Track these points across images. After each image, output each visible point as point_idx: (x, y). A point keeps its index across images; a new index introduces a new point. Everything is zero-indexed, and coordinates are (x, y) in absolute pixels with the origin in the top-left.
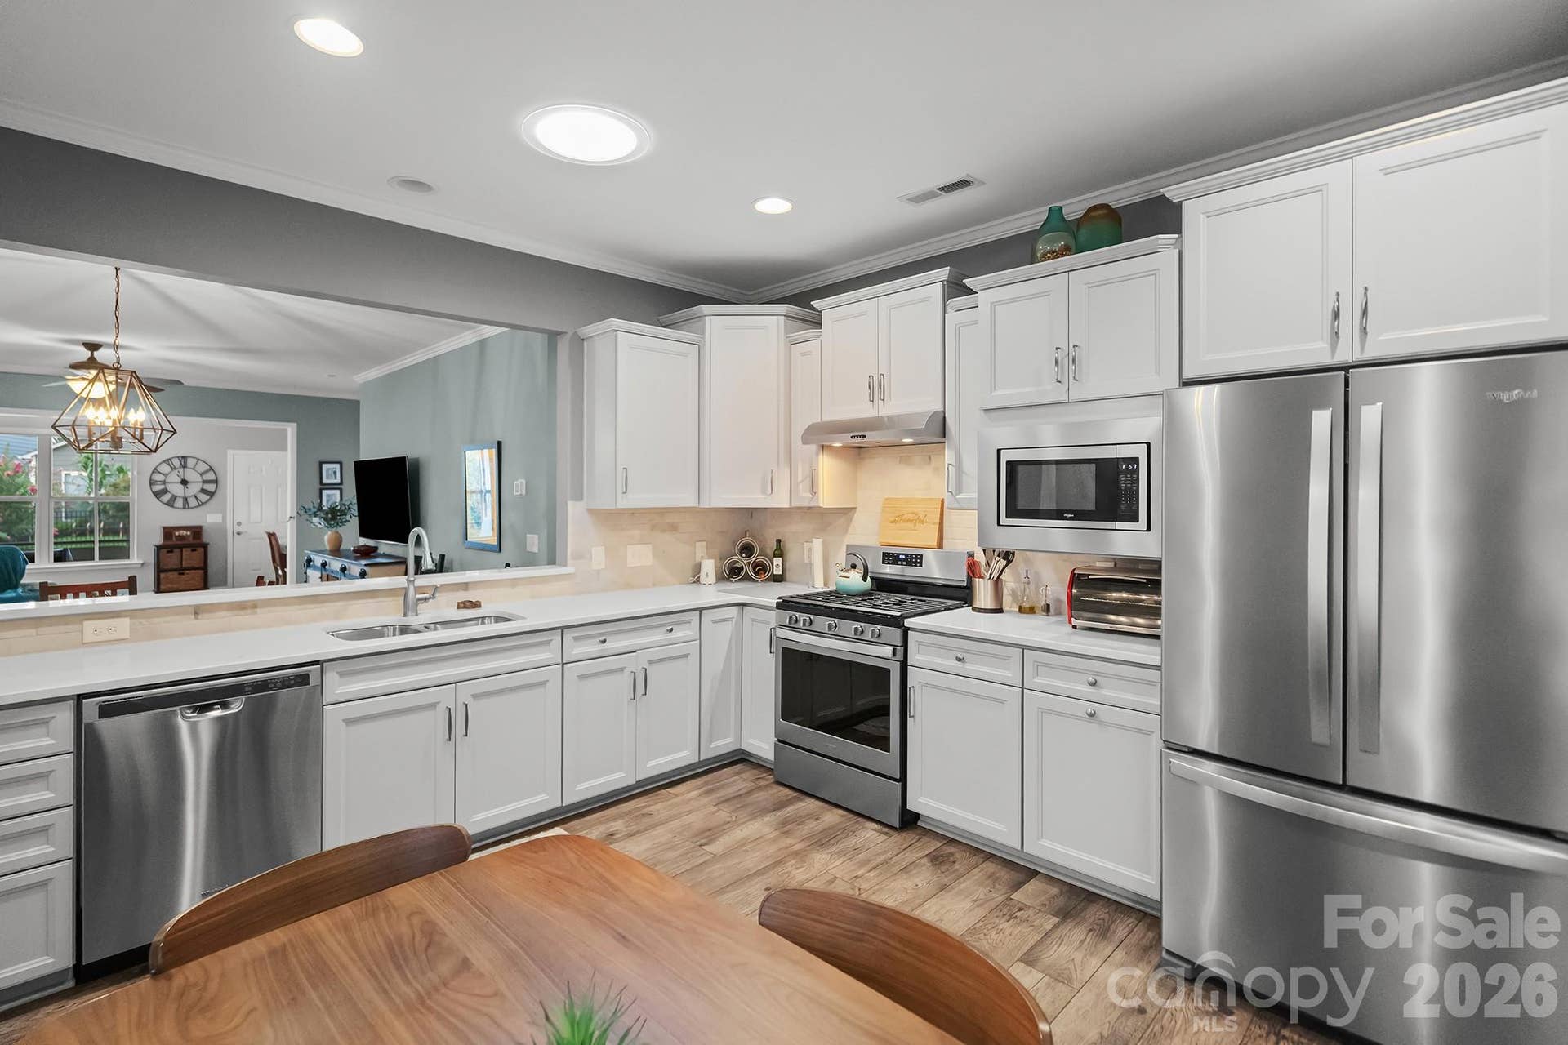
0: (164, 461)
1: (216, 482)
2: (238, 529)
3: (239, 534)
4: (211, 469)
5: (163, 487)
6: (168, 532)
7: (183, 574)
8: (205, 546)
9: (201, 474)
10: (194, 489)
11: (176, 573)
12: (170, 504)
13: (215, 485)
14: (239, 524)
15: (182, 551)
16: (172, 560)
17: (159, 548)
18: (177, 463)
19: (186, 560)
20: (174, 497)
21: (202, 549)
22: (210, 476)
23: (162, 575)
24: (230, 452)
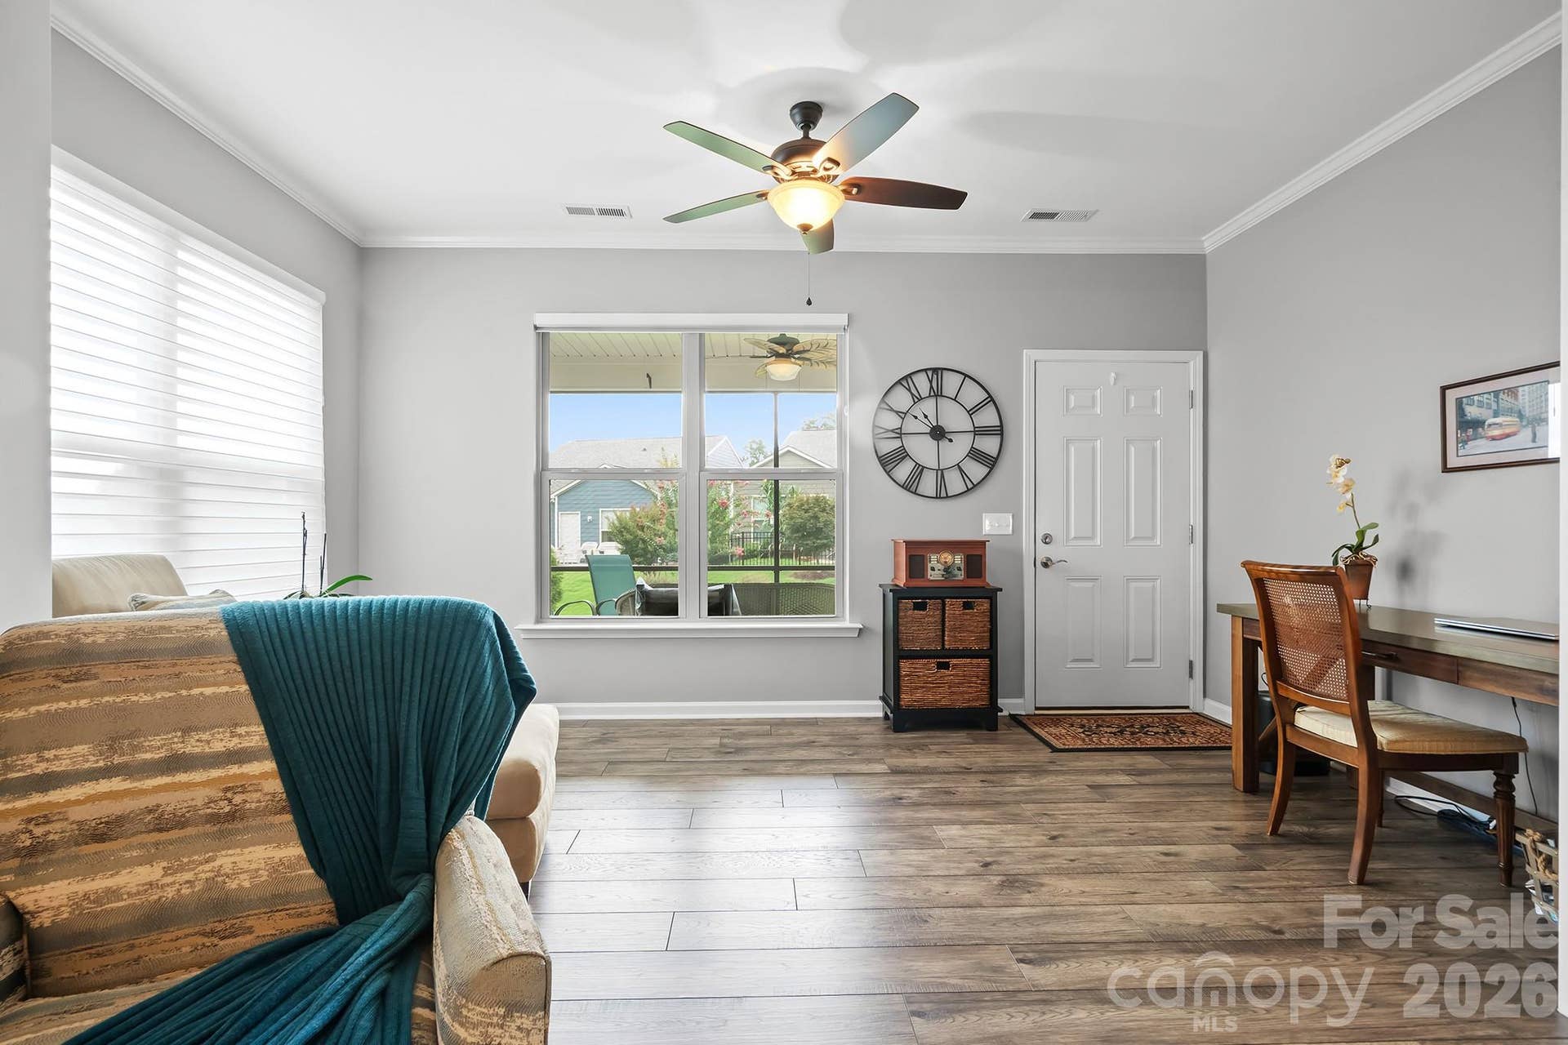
0: (899, 382)
1: (999, 431)
2: (1044, 551)
3: (1045, 565)
4: (991, 399)
5: (897, 444)
6: (916, 554)
7: (945, 666)
8: (991, 595)
9: (971, 412)
10: (956, 450)
11: (933, 663)
12: (910, 486)
13: (997, 439)
14: (1047, 539)
15: (944, 605)
16: (921, 629)
17: (899, 594)
18: (922, 384)
19: (953, 629)
20: (920, 469)
21: (985, 605)
22: (988, 417)
23: (906, 666)
24: (1029, 356)
